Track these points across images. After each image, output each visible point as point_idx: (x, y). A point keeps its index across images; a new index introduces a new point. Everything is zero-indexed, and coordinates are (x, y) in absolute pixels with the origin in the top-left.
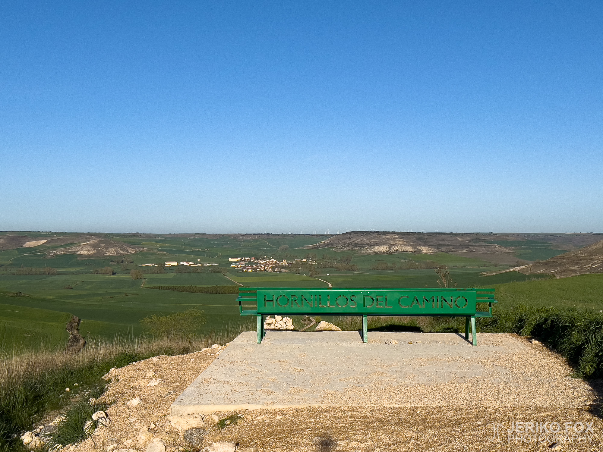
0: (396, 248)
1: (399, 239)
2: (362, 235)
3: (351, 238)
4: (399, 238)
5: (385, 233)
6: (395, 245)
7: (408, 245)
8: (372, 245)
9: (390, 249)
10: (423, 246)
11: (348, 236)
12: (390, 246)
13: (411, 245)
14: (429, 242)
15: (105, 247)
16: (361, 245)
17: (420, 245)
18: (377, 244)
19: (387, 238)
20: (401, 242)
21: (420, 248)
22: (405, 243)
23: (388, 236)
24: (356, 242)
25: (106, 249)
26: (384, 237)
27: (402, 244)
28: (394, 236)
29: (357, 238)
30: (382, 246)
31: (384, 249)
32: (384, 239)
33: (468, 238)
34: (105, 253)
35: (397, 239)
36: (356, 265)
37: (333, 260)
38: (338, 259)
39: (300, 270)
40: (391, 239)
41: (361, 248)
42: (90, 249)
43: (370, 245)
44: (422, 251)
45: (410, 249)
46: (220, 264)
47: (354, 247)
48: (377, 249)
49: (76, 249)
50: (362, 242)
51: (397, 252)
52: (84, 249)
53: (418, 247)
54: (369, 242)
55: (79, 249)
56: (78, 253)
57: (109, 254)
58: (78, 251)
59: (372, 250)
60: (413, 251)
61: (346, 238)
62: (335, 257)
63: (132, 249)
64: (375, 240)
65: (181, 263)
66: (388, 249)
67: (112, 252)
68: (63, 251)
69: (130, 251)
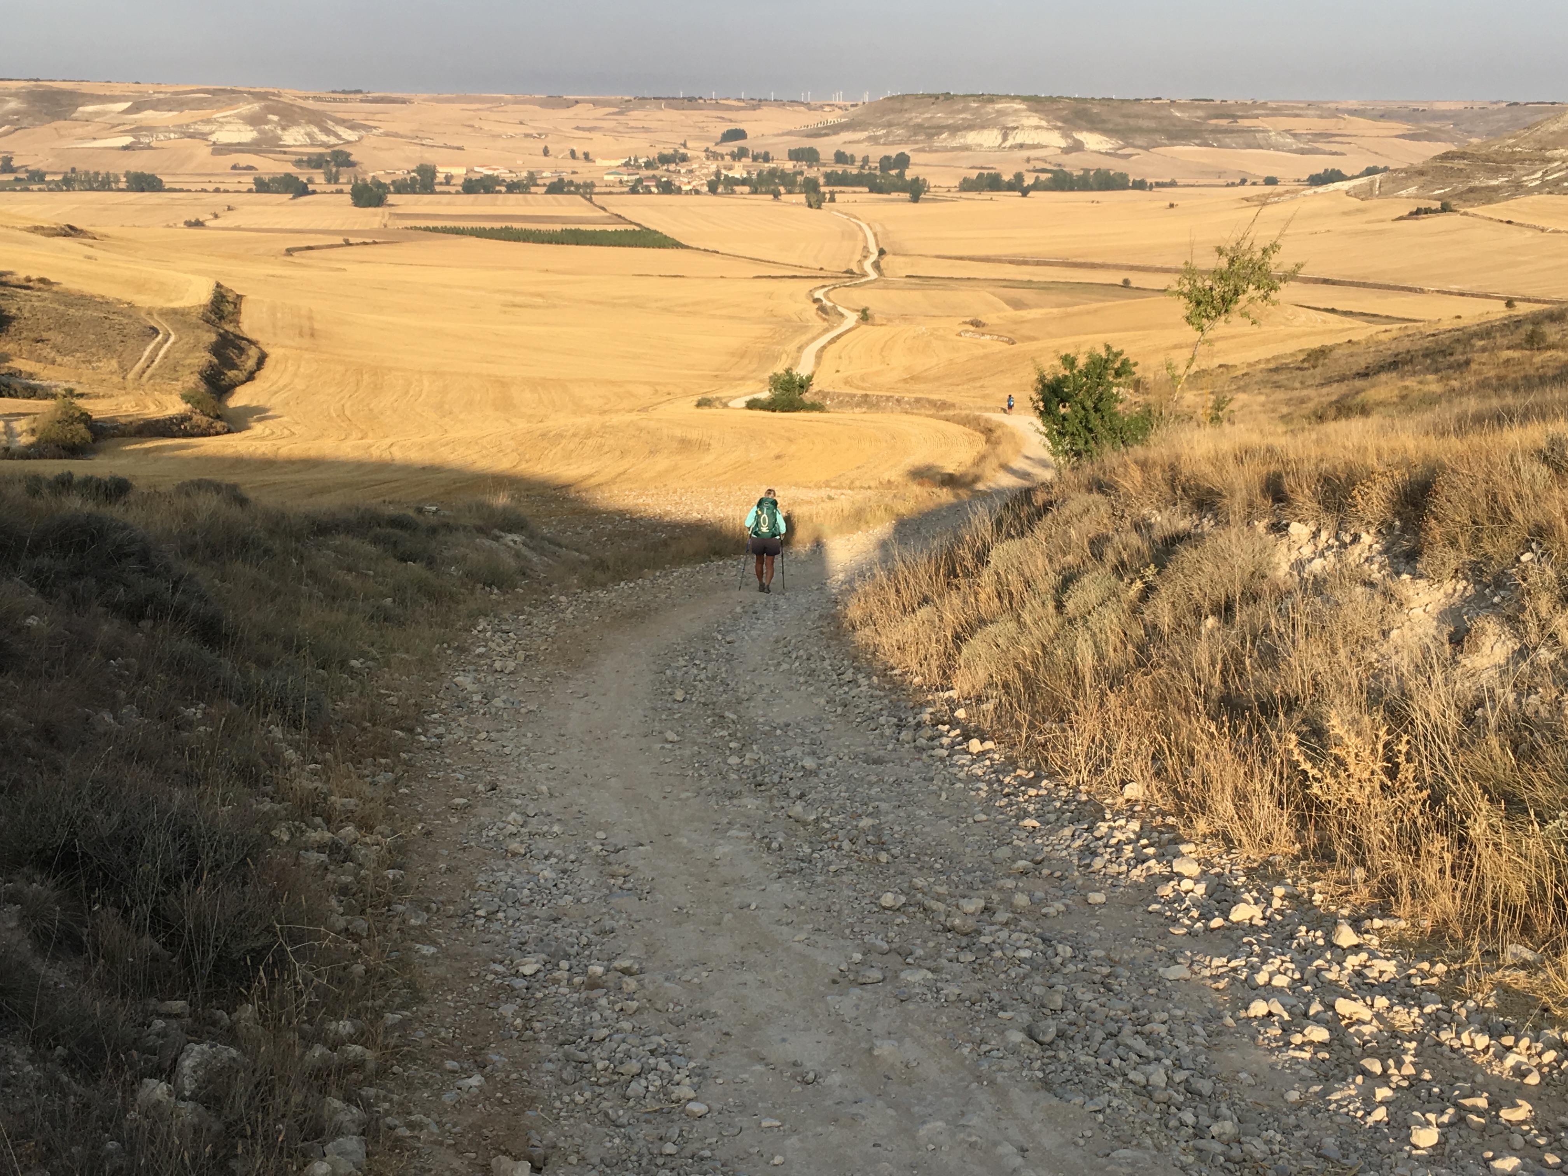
0: (1019, 137)
1: (1028, 113)
2: (933, 103)
3: (906, 110)
5: (992, 99)
6: (1017, 128)
7: (1051, 130)
8: (960, 130)
9: (1005, 139)
10: (1088, 130)
11: (898, 105)
12: (1006, 132)
13: (1059, 128)
14: (1104, 121)
15: (278, 123)
17: (1080, 129)
18: (970, 127)
19: (998, 112)
20: (1033, 122)
21: (1080, 137)
22: (1044, 123)
23: (999, 106)
24: (920, 120)
25: (284, 129)
26: (990, 108)
27: (1037, 128)
28: (1014, 106)
29: (921, 110)
30: (986, 132)
31: (989, 138)
32: (989, 114)
33: (1200, 113)
34: (281, 140)
35: (1024, 114)
36: (921, 178)
37: (862, 167)
38: (873, 165)
39: (782, 189)
40: (1008, 114)
41: (930, 136)
42: (242, 127)
43: (954, 130)
44: (1086, 146)
45: (1055, 140)
46: (574, 173)
47: (915, 134)
48: (971, 138)
49: (206, 129)
50: (935, 122)
51: (1021, 146)
52: (228, 127)
53: (1074, 135)
54: (950, 121)
55: (214, 128)
56: (213, 138)
57: (292, 142)
58: (212, 133)
59: (958, 141)
60: (1063, 144)
61: (892, 111)
62: (866, 160)
63: (350, 132)
64: (969, 117)
65: (477, 169)
66: (1000, 140)
67: (300, 138)
68: (175, 133)
69: (345, 136)
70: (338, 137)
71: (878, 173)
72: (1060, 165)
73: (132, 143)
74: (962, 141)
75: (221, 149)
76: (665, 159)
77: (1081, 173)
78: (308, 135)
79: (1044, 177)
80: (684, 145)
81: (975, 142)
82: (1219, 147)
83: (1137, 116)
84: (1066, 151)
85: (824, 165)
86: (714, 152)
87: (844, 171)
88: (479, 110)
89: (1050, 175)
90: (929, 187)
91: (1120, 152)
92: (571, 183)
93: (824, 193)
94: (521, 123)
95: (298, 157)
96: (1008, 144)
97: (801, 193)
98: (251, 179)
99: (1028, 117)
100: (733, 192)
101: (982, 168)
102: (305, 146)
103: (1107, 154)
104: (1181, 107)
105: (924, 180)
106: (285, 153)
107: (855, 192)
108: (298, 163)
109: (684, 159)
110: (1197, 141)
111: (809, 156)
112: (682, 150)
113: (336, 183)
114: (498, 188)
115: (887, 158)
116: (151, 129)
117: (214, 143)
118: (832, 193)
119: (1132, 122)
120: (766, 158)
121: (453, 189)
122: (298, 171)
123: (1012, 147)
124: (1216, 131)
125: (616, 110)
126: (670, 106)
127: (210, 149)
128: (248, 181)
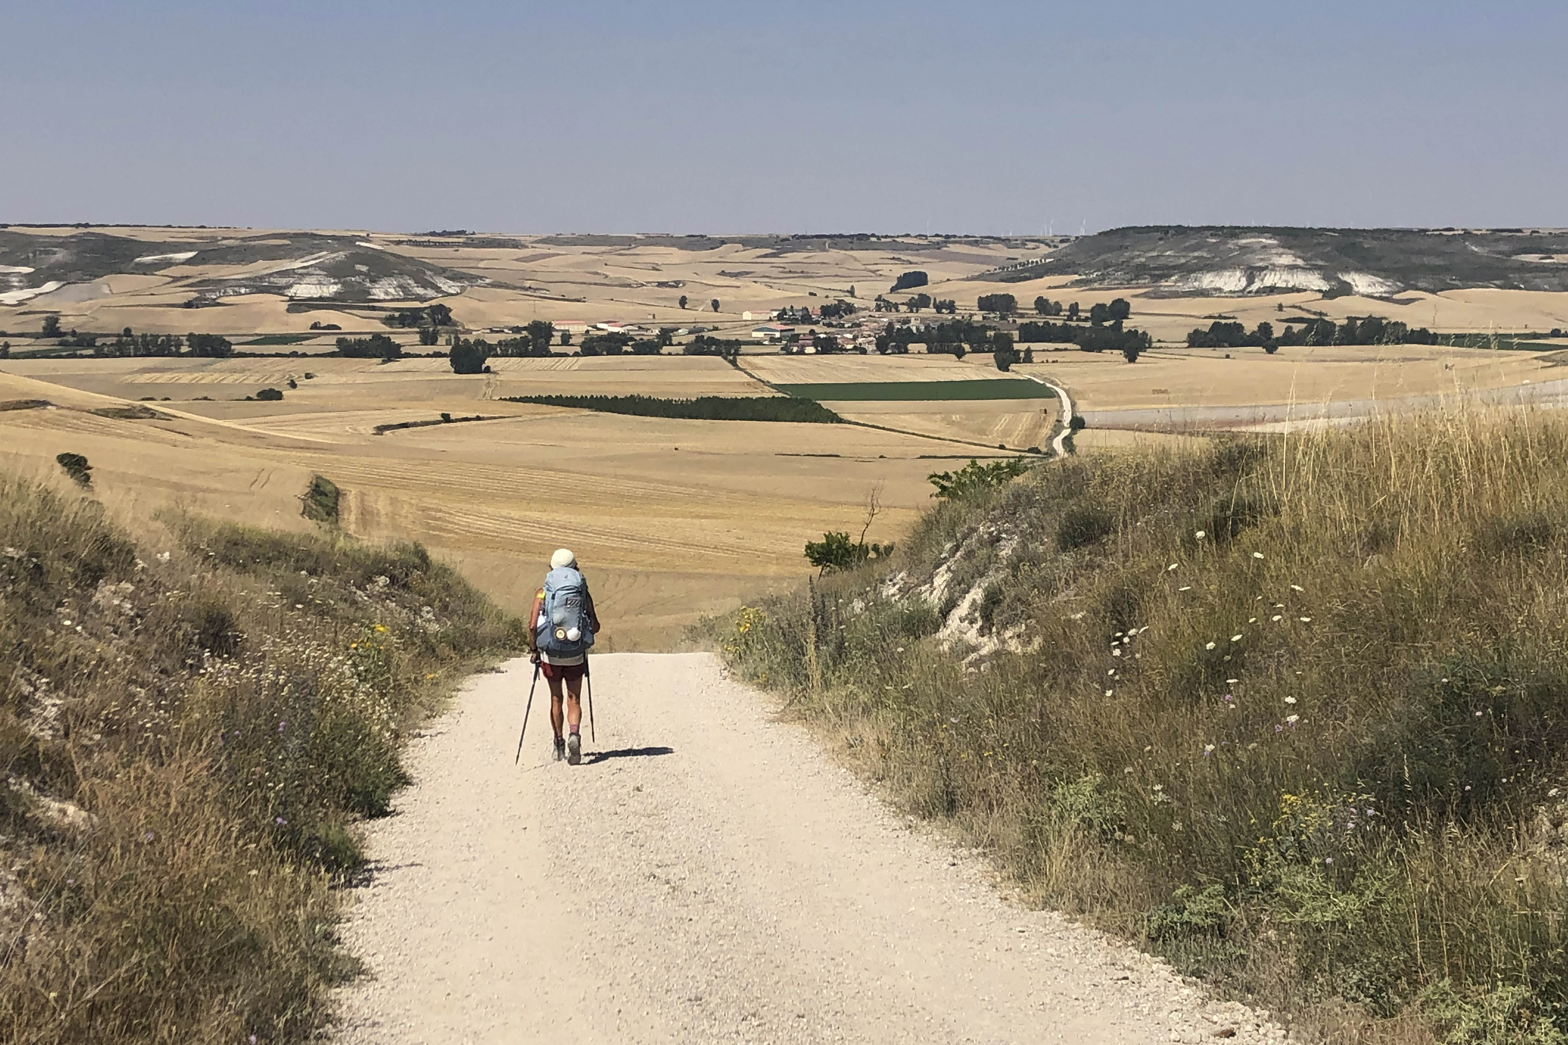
0: (1270, 279)
1: (1281, 250)
2: (1161, 239)
3: (1127, 248)
4: (1279, 246)
5: (1235, 232)
6: (1266, 268)
7: (1310, 269)
8: (1194, 271)
9: (1248, 283)
10: (1358, 270)
11: (1116, 241)
12: (1252, 273)
13: (1319, 268)
14: (1379, 259)
15: (366, 275)
16: (1155, 269)
17: (1347, 270)
18: (1208, 267)
19: (1241, 248)
20: (1287, 259)
21: (1347, 278)
22: (1300, 262)
23: (1244, 241)
24: (1143, 260)
25: (373, 281)
26: (1231, 244)
28: (1264, 240)
29: (1143, 248)
30: (1227, 274)
31: (1232, 281)
32: (1230, 249)
33: (1504, 247)
34: (370, 294)
35: (1274, 251)
36: (1140, 332)
37: (1070, 318)
38: (1083, 315)
39: (967, 347)
40: (1253, 252)
41: (1157, 278)
42: (325, 280)
43: (1186, 270)
44: (1356, 289)
45: (1315, 281)
46: (716, 329)
47: (1137, 277)
48: (1208, 280)
49: (283, 281)
50: (1162, 261)
51: (1272, 290)
52: (307, 279)
53: (1340, 276)
54: (1183, 261)
55: (292, 280)
56: (291, 292)
57: (382, 296)
58: (290, 286)
59: (1192, 285)
60: (1325, 287)
61: (1110, 250)
62: (1074, 309)
63: (451, 283)
64: (1205, 255)
65: (599, 326)
66: (1244, 282)
67: (392, 290)
68: (246, 287)
69: (445, 288)
70: (438, 289)
71: (1088, 324)
72: (1321, 314)
73: (196, 299)
74: (1196, 284)
75: (298, 305)
76: (826, 311)
77: (1345, 322)
78: (400, 286)
79: (1297, 327)
80: (852, 292)
81: (1213, 285)
82: (1526, 289)
83: (1420, 252)
84: (1328, 295)
85: (1022, 316)
86: (888, 302)
87: (1047, 323)
88: (603, 253)
89: (1304, 326)
90: (1150, 342)
91: (1396, 297)
92: (712, 341)
93: (1018, 351)
94: (654, 269)
95: (388, 313)
96: (1254, 287)
97: (990, 351)
98: (333, 340)
99: (1280, 255)
100: (906, 352)
101: (1220, 317)
102: (398, 300)
103: (1381, 298)
104: (1480, 239)
105: (1144, 333)
106: (374, 308)
107: (1057, 350)
108: (388, 321)
109: (850, 309)
110: (1497, 282)
111: (1005, 304)
112: (849, 300)
113: (432, 344)
114: (625, 348)
115: (1100, 307)
116: (219, 283)
117: (291, 299)
118: (1028, 352)
119: (1415, 260)
120: (951, 307)
121: (570, 350)
122: (388, 329)
123: (1259, 292)
124: (1525, 267)
125: (769, 251)
126: (834, 246)
127: (285, 306)
128: (329, 342)
